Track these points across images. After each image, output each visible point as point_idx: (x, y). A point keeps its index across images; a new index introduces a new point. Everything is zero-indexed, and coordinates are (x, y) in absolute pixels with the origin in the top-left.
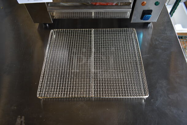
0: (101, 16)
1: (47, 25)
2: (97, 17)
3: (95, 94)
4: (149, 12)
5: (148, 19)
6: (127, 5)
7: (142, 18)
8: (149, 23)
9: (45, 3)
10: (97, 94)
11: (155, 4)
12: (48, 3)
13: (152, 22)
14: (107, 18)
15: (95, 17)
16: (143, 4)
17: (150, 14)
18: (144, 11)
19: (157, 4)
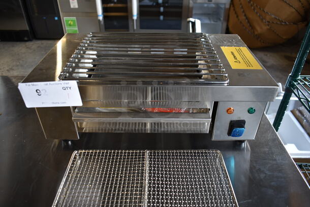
0: (161, 130)
1: (70, 142)
2: (155, 130)
4: (241, 124)
5: (240, 134)
6: (203, 113)
7: (230, 133)
8: (243, 141)
11: (249, 111)
12: (75, 108)
13: (248, 140)
14: (173, 132)
15: (151, 130)
16: (229, 111)
17: (243, 127)
18: (231, 121)
19: (251, 111)
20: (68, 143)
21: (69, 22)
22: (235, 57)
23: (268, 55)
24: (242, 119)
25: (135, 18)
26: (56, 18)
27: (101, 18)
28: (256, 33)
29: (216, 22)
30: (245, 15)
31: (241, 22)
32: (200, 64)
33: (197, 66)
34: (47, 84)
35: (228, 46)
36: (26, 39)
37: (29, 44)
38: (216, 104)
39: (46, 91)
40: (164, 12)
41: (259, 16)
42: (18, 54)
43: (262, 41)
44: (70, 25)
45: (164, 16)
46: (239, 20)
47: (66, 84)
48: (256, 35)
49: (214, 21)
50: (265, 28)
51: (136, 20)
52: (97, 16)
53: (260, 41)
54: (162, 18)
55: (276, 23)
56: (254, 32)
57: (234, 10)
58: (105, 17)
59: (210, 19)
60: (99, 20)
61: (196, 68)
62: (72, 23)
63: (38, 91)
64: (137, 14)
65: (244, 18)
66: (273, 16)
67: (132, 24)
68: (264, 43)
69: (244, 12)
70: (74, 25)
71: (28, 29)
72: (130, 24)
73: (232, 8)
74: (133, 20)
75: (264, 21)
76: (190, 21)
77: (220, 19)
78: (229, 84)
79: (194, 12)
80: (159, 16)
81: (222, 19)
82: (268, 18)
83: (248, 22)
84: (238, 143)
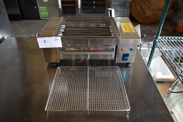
0: (94, 58)
1: (55, 64)
2: (91, 58)
3: (89, 108)
4: (127, 55)
5: (127, 60)
6: (112, 50)
7: (123, 59)
8: (129, 63)
9: (56, 48)
10: (91, 108)
11: (130, 50)
13: (132, 63)
14: (99, 59)
16: (122, 50)
17: (128, 56)
18: (123, 54)
19: (131, 50)
20: (54, 65)
21: (43, 10)
22: (125, 27)
23: (153, 28)
24: (128, 53)
25: (79, 7)
26: (35, 8)
27: (60, 7)
28: (146, 16)
29: (124, 9)
30: (140, 6)
31: (138, 10)
32: (111, 30)
33: (110, 31)
35: (123, 23)
36: (19, 19)
37: (21, 22)
38: (117, 46)
39: (48, 41)
40: (95, 4)
41: (148, 6)
42: (15, 28)
43: (149, 20)
44: (43, 11)
45: (95, 6)
46: (137, 8)
47: (57, 38)
48: (146, 17)
49: (123, 9)
50: (151, 13)
51: (80, 8)
52: (58, 6)
53: (148, 20)
54: (94, 7)
55: (157, 10)
56: (145, 15)
57: (134, 3)
58: (62, 7)
59: (121, 8)
60: (60, 9)
61: (109, 32)
62: (44, 10)
63: (45, 41)
64: (81, 5)
65: (139, 7)
66: (155, 6)
67: (78, 10)
68: (150, 21)
69: (139, 4)
70: (45, 11)
71: (20, 13)
72: (77, 10)
73: (133, 2)
74: (78, 8)
75: (150, 9)
76: (109, 10)
77: (126, 8)
78: (121, 38)
79: (112, 4)
80: (93, 6)
81: (128, 8)
82: (152, 7)
83: (142, 9)
84: (127, 64)
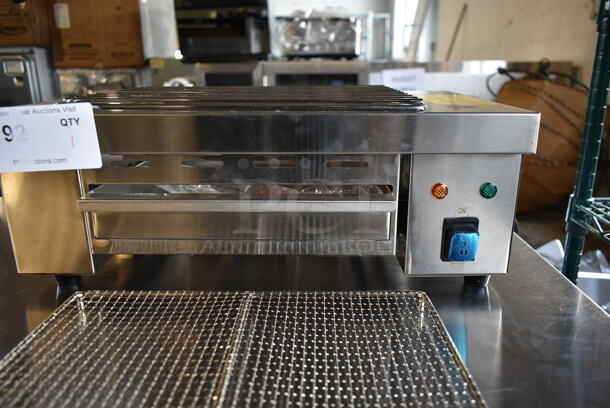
11: (482, 192)
16: (438, 191)
17: (474, 231)
18: (446, 220)
19: (486, 191)
24: (469, 213)
34: (27, 112)
39: (24, 130)
47: (70, 110)
63: (7, 130)
